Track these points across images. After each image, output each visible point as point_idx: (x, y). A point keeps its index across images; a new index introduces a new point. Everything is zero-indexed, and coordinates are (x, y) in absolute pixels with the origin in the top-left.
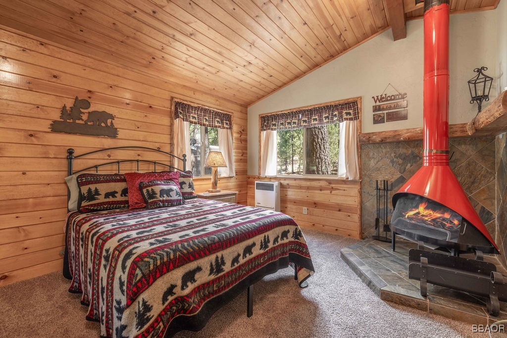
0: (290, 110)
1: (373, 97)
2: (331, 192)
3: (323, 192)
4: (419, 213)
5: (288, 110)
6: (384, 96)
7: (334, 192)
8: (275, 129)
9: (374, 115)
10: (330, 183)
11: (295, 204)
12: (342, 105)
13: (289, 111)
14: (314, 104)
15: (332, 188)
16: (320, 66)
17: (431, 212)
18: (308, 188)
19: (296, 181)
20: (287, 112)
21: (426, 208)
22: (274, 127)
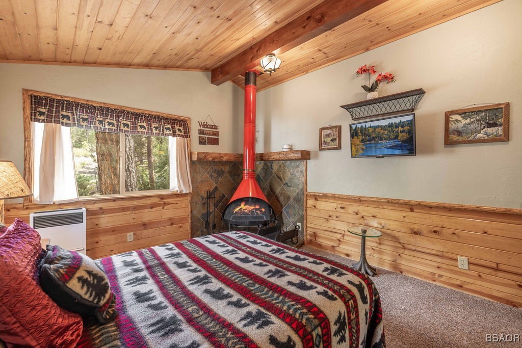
0: (104, 104)
1: (199, 122)
2: (163, 208)
3: (154, 209)
4: (241, 209)
5: (101, 103)
6: (205, 123)
7: (166, 207)
8: (67, 125)
9: (199, 137)
10: (162, 199)
11: (114, 233)
12: (174, 120)
13: (102, 105)
14: (144, 109)
15: (165, 203)
16: (150, 69)
17: (248, 207)
18: (135, 208)
19: (116, 202)
20: (98, 105)
21: (245, 205)
22: (65, 121)
